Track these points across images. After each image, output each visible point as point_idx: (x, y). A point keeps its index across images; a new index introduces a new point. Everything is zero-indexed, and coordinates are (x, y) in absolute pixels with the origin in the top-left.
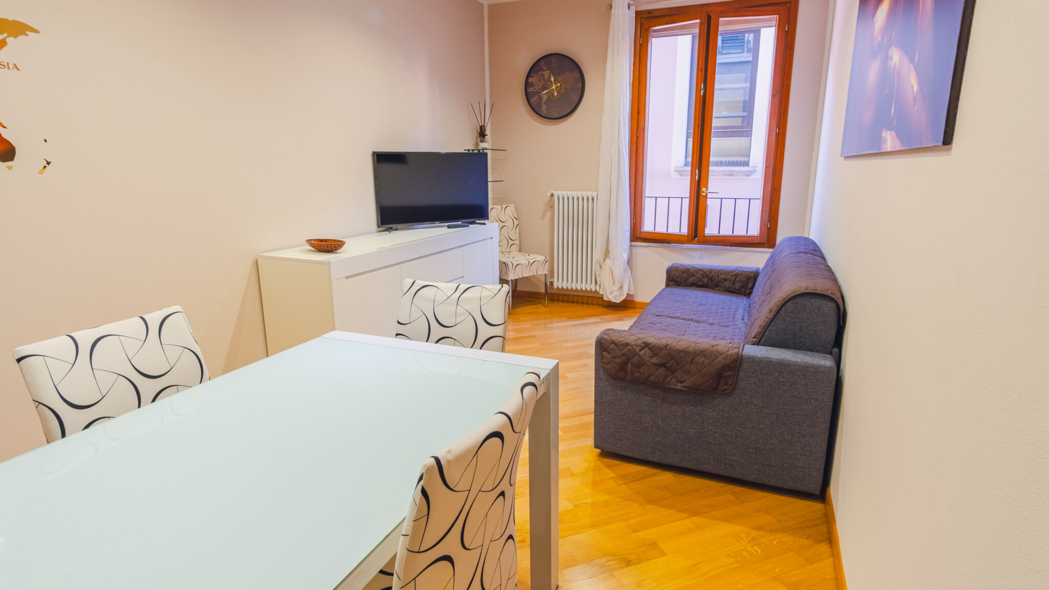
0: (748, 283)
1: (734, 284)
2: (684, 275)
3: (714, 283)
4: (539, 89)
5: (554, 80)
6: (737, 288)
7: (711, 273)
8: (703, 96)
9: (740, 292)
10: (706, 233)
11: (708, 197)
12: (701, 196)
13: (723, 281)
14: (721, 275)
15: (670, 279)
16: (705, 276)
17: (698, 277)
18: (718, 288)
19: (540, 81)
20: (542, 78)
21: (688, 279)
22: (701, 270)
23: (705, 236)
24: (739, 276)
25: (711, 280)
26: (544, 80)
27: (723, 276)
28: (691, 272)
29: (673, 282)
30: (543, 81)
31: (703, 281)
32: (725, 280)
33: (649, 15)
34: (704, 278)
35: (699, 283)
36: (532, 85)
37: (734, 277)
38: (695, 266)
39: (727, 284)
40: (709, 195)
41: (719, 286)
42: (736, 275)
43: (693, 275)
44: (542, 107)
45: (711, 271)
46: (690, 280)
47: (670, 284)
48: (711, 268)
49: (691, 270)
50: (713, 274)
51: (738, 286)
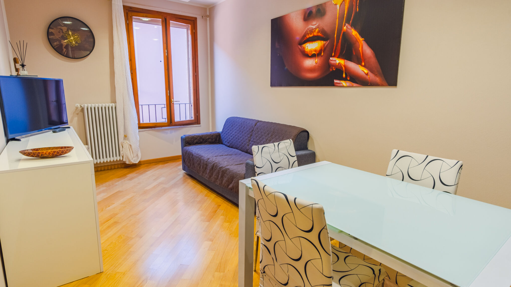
0: (217, 138)
1: (212, 140)
2: (192, 140)
3: (204, 141)
4: (59, 38)
5: (72, 34)
6: (214, 141)
7: (203, 137)
8: (167, 56)
9: (214, 143)
10: (175, 120)
11: (174, 103)
12: (171, 103)
13: (208, 139)
14: (207, 136)
15: (187, 143)
16: (201, 138)
17: (198, 139)
18: (206, 143)
19: (59, 32)
20: (61, 31)
21: (194, 141)
22: (199, 136)
23: (175, 122)
24: (213, 136)
25: (203, 140)
26: (63, 32)
27: (208, 137)
28: (195, 138)
29: (187, 144)
30: (61, 33)
31: (200, 141)
32: (209, 138)
33: (131, 9)
34: (200, 139)
35: (199, 142)
36: (52, 34)
37: (212, 137)
38: (196, 135)
39: (210, 140)
40: (175, 103)
41: (207, 142)
42: (212, 136)
43: (196, 139)
44: (63, 50)
45: (203, 136)
46: (195, 141)
47: (187, 145)
48: (202, 134)
49: (195, 137)
50: (204, 137)
51: (214, 140)
